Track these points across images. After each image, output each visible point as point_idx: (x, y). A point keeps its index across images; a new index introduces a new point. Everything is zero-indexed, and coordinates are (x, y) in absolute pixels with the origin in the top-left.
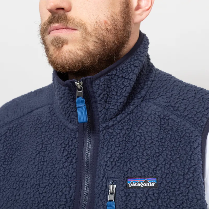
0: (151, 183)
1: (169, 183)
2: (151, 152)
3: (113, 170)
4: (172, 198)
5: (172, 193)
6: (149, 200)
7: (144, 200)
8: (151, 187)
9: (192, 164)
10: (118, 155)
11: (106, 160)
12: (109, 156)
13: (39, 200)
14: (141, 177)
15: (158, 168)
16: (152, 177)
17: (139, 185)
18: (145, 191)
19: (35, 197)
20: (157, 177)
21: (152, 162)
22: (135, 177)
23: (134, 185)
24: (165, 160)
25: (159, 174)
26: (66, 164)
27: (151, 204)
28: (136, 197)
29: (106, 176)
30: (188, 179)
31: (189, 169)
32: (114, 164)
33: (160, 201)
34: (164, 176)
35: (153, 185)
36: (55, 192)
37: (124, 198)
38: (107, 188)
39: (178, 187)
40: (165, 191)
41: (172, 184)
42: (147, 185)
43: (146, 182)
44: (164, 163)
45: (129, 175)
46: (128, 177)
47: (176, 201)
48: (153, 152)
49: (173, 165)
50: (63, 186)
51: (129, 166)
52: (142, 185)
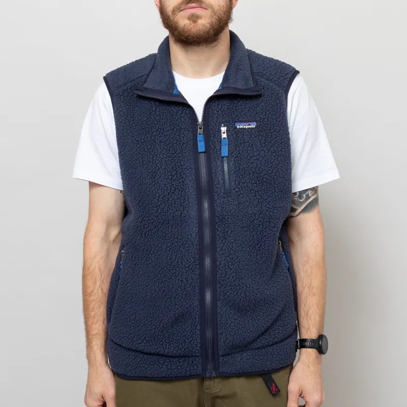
0: (253, 125)
1: (265, 125)
2: (251, 105)
3: (224, 116)
4: (268, 134)
5: (268, 131)
6: (253, 136)
7: (249, 136)
8: (253, 128)
9: (282, 111)
10: (226, 107)
11: (218, 110)
12: (220, 107)
13: (165, 140)
14: (245, 122)
15: (258, 115)
16: (253, 121)
17: (244, 127)
18: (250, 131)
19: (161, 138)
20: (256, 121)
21: (252, 111)
22: (241, 122)
23: (241, 127)
24: (262, 109)
25: (258, 119)
26: (183, 115)
27: (254, 139)
28: (243, 135)
29: (218, 121)
30: (279, 121)
31: (280, 114)
32: (224, 113)
33: (260, 137)
34: (261, 121)
35: (254, 126)
36: (178, 134)
37: (235, 136)
38: (220, 130)
39: (272, 127)
40: (263, 130)
41: (268, 125)
42: (250, 127)
43: (249, 125)
44: (261, 112)
45: (236, 120)
46: (236, 122)
47: (271, 136)
48: (252, 105)
49: (268, 113)
50: (184, 130)
51: (236, 114)
52: (247, 127)
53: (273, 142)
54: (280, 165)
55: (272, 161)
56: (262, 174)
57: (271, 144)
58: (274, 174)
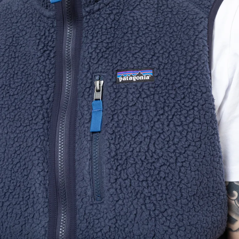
0: (146, 76)
1: (167, 75)
2: (146, 40)
3: (100, 63)
4: (170, 92)
5: (171, 86)
6: (144, 95)
7: (138, 96)
8: (146, 80)
9: (196, 51)
10: (105, 45)
11: (90, 51)
12: (94, 46)
13: (10, 103)
14: (133, 69)
15: (155, 58)
16: (147, 69)
17: (131, 79)
18: (139, 85)
19: (5, 99)
20: (153, 69)
21: (147, 51)
23: (124, 79)
24: (163, 48)
25: (156, 64)
26: (42, 59)
27: (146, 100)
28: (127, 93)
29: (91, 71)
30: (190, 69)
31: (192, 56)
32: (100, 55)
33: (157, 97)
34: (162, 67)
35: (148, 78)
36: (29, 92)
37: (113, 95)
38: (93, 85)
39: (178, 78)
40: (162, 84)
41: (171, 75)
42: (141, 78)
43: (139, 75)
44: (161, 52)
45: (119, 68)
46: (117, 71)
47: (175, 95)
48: (149, 39)
49: (173, 53)
50: (39, 85)
51: (119, 57)
52: (134, 79)
53: (177, 106)
54: (191, 148)
55: (176, 140)
56: (158, 165)
57: (174, 110)
58: (179, 164)
